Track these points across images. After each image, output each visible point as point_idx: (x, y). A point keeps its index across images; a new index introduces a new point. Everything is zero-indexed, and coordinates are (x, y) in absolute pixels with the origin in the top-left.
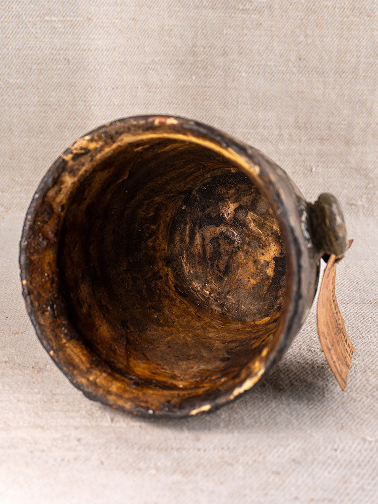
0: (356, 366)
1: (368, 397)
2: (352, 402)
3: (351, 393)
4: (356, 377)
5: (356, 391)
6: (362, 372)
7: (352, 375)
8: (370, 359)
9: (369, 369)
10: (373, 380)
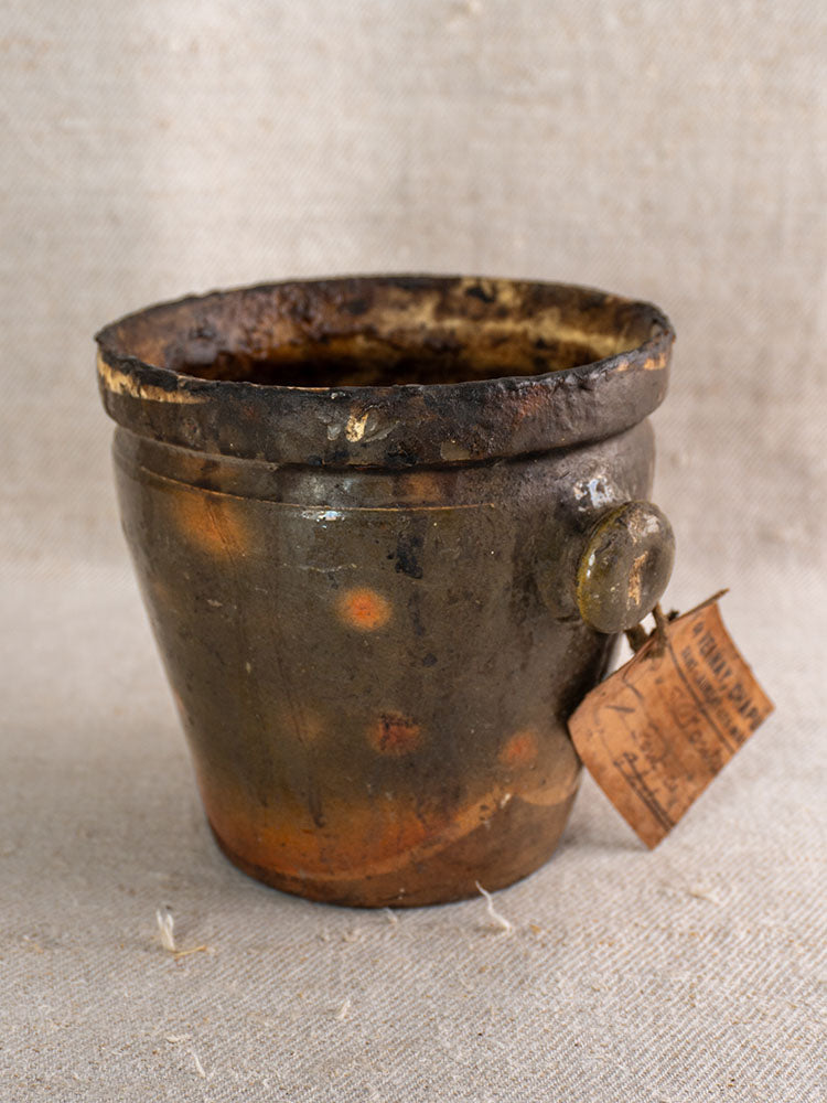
0: (770, 930)
1: (794, 1008)
2: (755, 1021)
3: (755, 998)
4: (769, 959)
5: (767, 992)
6: (782, 947)
7: (760, 952)
8: (802, 914)
9: (799, 937)
10: (805, 964)
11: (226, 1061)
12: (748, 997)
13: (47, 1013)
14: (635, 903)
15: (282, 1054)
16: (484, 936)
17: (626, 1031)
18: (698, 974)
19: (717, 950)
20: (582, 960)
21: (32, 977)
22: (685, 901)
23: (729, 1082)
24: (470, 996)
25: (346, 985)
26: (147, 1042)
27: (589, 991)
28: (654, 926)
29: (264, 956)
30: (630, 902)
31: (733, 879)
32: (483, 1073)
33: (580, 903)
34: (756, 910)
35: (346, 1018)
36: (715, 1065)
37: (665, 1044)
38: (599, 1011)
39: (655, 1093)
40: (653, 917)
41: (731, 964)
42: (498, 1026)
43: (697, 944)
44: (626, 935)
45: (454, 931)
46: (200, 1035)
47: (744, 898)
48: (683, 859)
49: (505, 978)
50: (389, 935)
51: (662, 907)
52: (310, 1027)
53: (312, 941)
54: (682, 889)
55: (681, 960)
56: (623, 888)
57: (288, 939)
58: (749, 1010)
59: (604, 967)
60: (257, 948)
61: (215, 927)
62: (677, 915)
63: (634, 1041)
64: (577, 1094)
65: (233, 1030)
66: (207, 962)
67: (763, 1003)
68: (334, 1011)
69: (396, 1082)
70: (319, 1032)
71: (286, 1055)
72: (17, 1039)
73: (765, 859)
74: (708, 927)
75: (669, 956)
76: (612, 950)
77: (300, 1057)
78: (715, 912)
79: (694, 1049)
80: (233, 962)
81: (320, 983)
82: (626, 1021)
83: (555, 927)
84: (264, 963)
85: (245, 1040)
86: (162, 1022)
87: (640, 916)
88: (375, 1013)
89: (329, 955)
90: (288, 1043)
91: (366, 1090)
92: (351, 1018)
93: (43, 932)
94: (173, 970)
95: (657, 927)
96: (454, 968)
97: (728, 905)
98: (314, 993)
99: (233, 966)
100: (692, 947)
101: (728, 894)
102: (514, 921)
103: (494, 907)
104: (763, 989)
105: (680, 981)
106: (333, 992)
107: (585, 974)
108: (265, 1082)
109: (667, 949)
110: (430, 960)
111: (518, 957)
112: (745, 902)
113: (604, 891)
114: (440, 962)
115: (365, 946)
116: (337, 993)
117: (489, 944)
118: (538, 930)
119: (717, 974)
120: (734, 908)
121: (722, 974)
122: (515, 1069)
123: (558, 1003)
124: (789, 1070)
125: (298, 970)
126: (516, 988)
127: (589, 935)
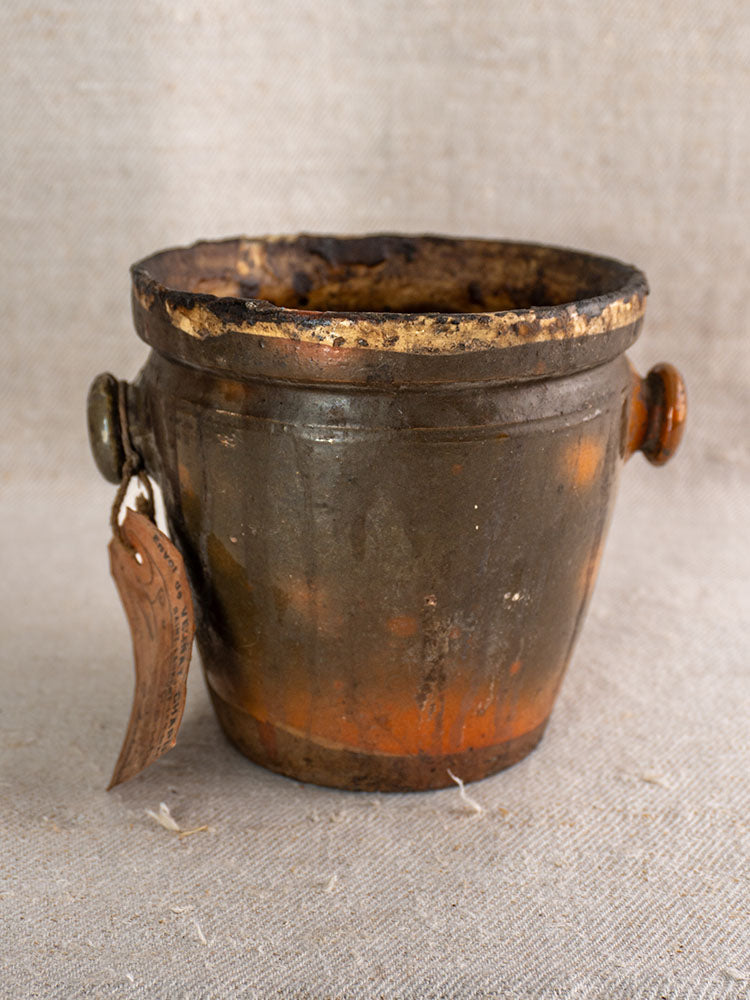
0: (715, 812)
1: (736, 882)
2: (702, 893)
3: (702, 873)
4: (714, 838)
5: (712, 867)
6: (725, 827)
7: (706, 832)
8: (744, 797)
9: (741, 818)
11: (225, 930)
12: (695, 872)
13: (65, 885)
14: (594, 787)
15: (275, 924)
16: (458, 818)
17: (585, 902)
18: (651, 851)
19: (667, 830)
20: (546, 839)
21: (51, 854)
22: (639, 785)
23: (678, 949)
24: (445, 871)
25: (333, 861)
26: (154, 913)
27: (551, 867)
28: (611, 808)
29: (259, 835)
30: (589, 787)
31: (682, 766)
32: (457, 940)
33: (545, 788)
34: (703, 794)
35: (333, 891)
36: (665, 933)
37: (620, 914)
38: (561, 885)
39: (611, 958)
40: (610, 800)
41: (680, 843)
42: (470, 898)
43: (649, 825)
44: (585, 817)
45: (431, 813)
46: (202, 906)
47: (692, 782)
48: (637, 748)
49: (476, 855)
50: (373, 815)
51: (619, 791)
52: (301, 899)
53: (302, 822)
54: (636, 775)
55: (636, 838)
56: (583, 774)
57: (282, 820)
58: (696, 884)
59: (566, 845)
60: (253, 828)
61: (216, 810)
62: (631, 799)
63: (592, 912)
64: (541, 959)
65: (231, 902)
66: (208, 841)
67: (708, 877)
68: (322, 885)
69: (378, 948)
70: (309, 903)
71: (279, 925)
72: (37, 911)
73: (711, 748)
74: (659, 809)
75: (624, 836)
76: (572, 830)
77: (292, 926)
78: (666, 795)
79: (646, 919)
80: (231, 841)
81: (309, 860)
82: (585, 894)
83: (522, 810)
84: (260, 842)
85: (242, 911)
86: (168, 895)
87: (597, 799)
88: (359, 887)
89: (319, 834)
90: (281, 913)
91: (351, 955)
92: (338, 891)
93: (60, 814)
94: (178, 848)
95: (613, 810)
96: (430, 847)
97: (677, 789)
98: (304, 868)
99: (231, 844)
100: (645, 827)
101: (677, 780)
102: (485, 805)
103: (466, 792)
104: (709, 865)
105: (634, 858)
106: (322, 867)
107: (548, 851)
108: (260, 949)
109: (622, 829)
110: (410, 839)
111: (488, 837)
112: (692, 787)
113: (565, 777)
114: (418, 841)
115: (350, 826)
116: (325, 868)
117: (462, 826)
118: (507, 813)
119: (667, 851)
120: (683, 792)
121: (672, 852)
122: (486, 935)
123: (524, 877)
124: (732, 937)
125: (290, 848)
126: (486, 864)
127: (552, 817)
